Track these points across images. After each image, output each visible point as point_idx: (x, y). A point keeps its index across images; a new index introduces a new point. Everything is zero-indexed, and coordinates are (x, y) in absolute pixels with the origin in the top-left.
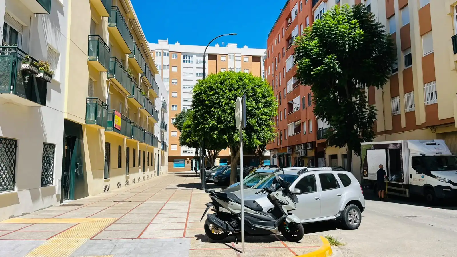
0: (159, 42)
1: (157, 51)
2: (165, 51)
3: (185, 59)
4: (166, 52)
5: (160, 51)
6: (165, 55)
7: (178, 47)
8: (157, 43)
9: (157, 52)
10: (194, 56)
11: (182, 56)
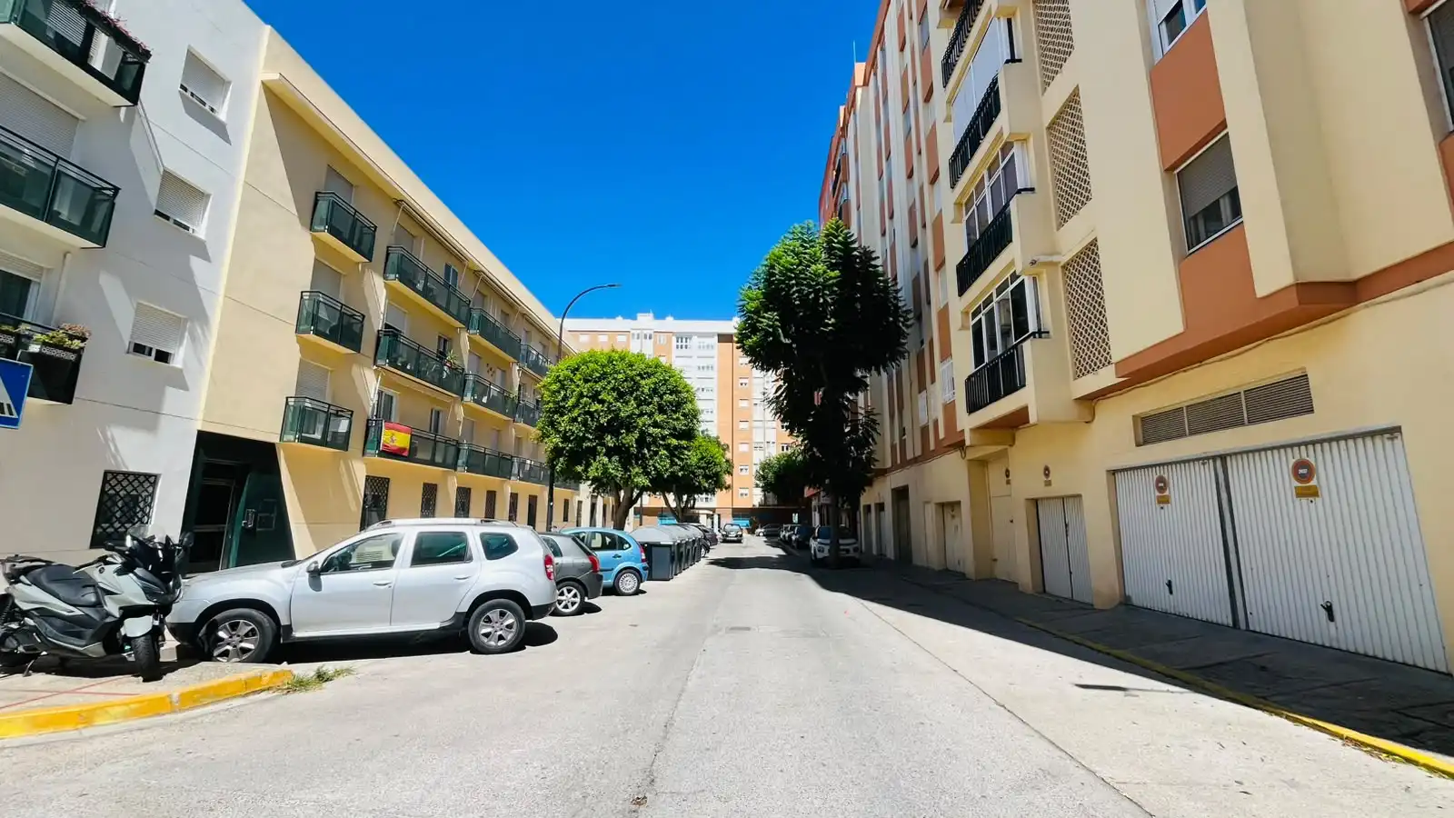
0: (638, 318)
1: (632, 331)
2: (645, 332)
3: (680, 344)
4: (648, 332)
5: (638, 331)
6: (646, 338)
7: (670, 323)
8: (635, 318)
9: (633, 334)
10: (695, 338)
11: (674, 339)
